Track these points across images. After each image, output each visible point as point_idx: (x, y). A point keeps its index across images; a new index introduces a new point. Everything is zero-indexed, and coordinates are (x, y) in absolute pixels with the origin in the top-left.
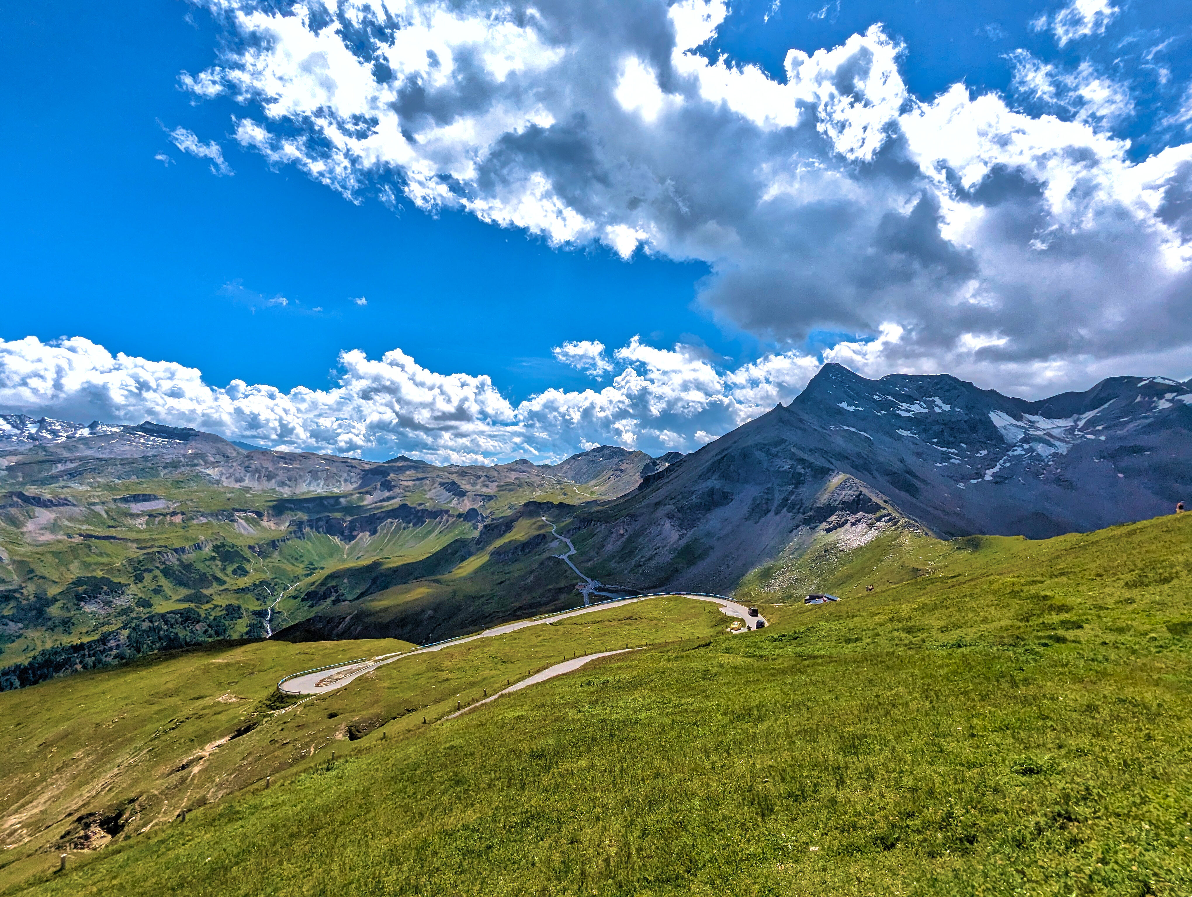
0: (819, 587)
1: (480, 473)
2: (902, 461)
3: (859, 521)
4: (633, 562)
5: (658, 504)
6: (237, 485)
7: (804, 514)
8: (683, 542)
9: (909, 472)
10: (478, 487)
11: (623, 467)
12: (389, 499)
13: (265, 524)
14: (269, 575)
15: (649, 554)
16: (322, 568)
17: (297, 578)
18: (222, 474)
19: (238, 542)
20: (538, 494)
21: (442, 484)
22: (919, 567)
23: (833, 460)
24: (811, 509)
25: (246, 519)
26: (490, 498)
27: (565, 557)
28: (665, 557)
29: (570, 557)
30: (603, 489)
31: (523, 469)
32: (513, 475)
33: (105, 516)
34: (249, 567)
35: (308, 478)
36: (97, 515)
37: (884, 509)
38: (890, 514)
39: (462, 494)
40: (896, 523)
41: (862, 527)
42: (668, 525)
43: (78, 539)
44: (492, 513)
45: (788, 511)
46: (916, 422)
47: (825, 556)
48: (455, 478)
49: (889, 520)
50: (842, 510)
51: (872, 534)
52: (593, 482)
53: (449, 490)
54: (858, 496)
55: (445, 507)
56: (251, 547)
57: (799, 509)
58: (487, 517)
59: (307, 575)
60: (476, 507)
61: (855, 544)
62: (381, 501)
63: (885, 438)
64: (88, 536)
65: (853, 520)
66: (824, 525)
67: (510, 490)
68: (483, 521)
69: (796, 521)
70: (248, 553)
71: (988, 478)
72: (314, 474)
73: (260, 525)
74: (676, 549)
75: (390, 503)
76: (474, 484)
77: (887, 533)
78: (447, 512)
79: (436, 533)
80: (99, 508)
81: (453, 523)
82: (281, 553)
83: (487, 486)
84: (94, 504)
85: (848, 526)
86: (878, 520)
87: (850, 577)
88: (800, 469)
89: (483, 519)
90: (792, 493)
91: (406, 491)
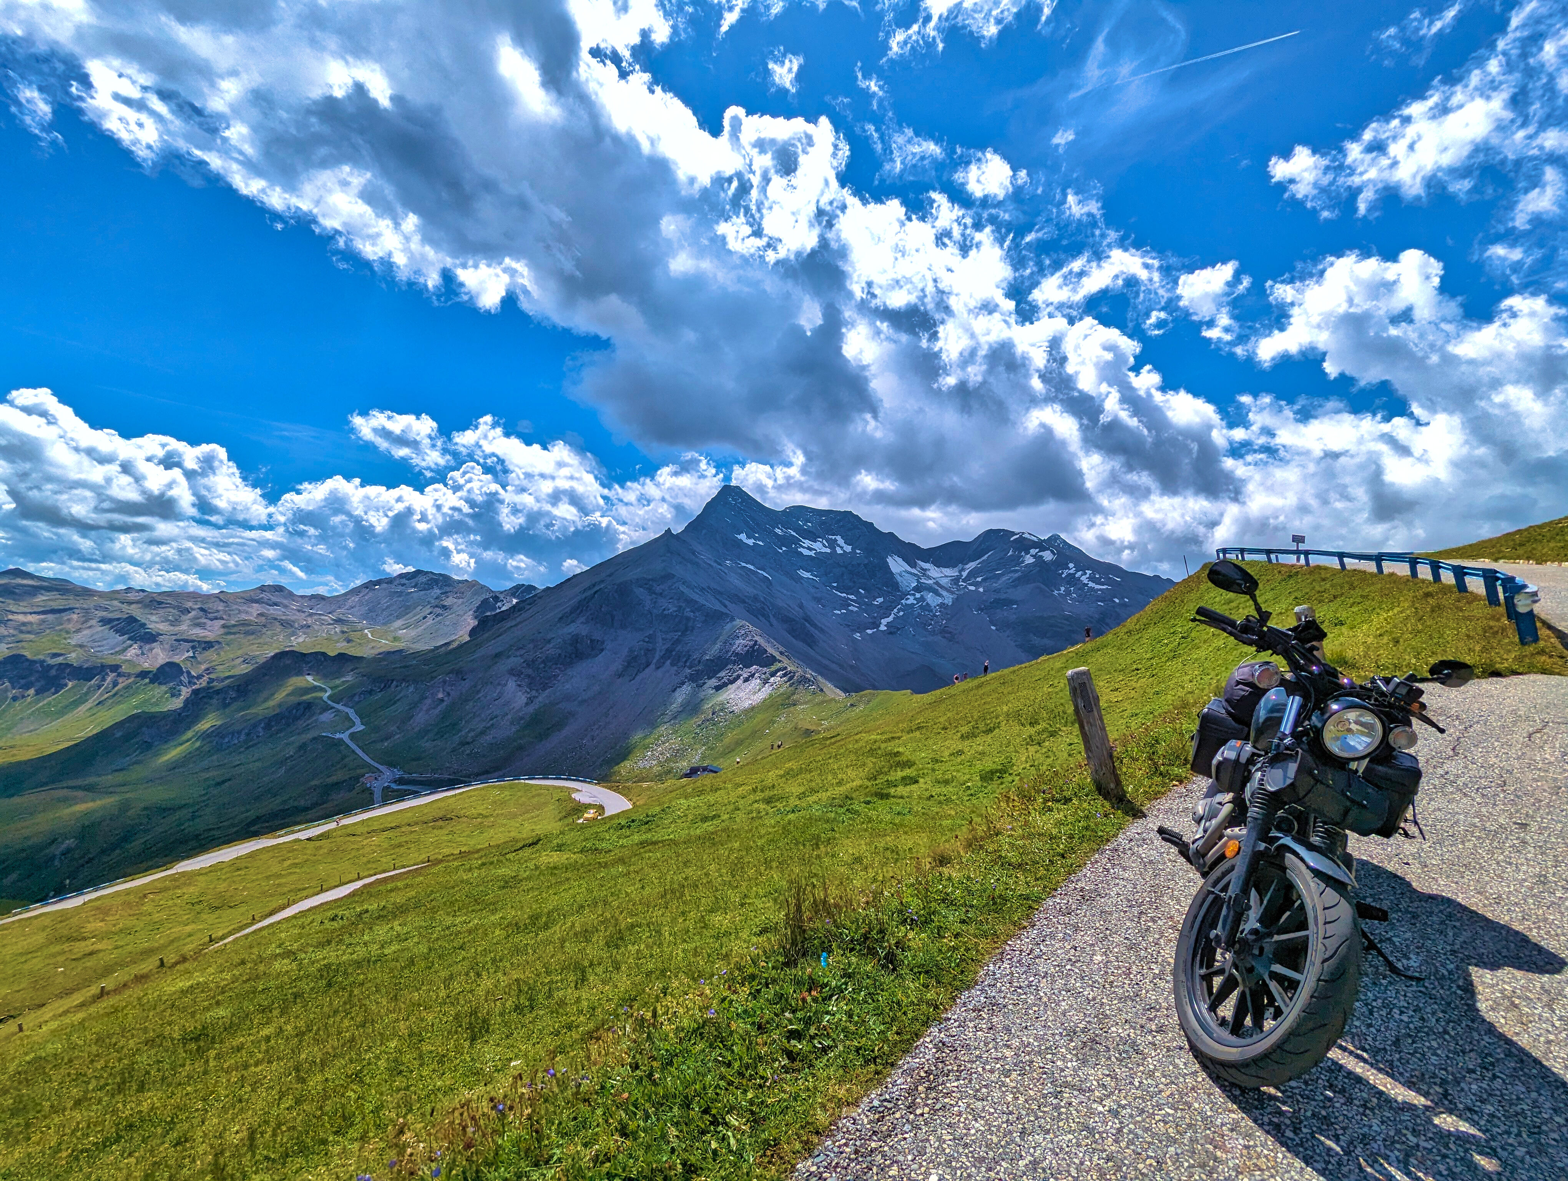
0: (703, 758)
1: (189, 604)
2: (801, 606)
3: (753, 676)
4: (456, 739)
5: (498, 656)
7: (690, 668)
8: (531, 709)
9: (807, 619)
10: (184, 627)
11: (448, 602)
15: (481, 726)
20: (301, 640)
21: (104, 621)
22: (812, 728)
23: (727, 603)
24: (699, 662)
26: (208, 645)
27: (345, 736)
28: (505, 730)
29: (352, 736)
30: (413, 633)
31: (274, 599)
32: (255, 609)
37: (780, 661)
38: (786, 668)
39: (148, 639)
40: (791, 678)
41: (755, 682)
42: (511, 684)
44: (209, 670)
45: (672, 665)
46: (816, 562)
47: (712, 719)
48: (136, 611)
49: (785, 675)
50: (734, 663)
51: (767, 690)
52: (399, 623)
53: (121, 632)
54: (752, 647)
55: (111, 661)
57: (685, 662)
58: (199, 677)
60: (177, 659)
61: (747, 704)
63: (785, 579)
65: (745, 675)
66: (713, 682)
67: (247, 633)
68: (191, 684)
69: (681, 677)
71: (883, 628)
74: (522, 718)
76: (175, 622)
77: (782, 690)
78: (115, 668)
79: (88, 705)
81: (127, 687)
83: (202, 626)
85: (740, 682)
86: (773, 674)
87: (739, 743)
89: (192, 679)
90: (678, 641)
91: (22, 632)
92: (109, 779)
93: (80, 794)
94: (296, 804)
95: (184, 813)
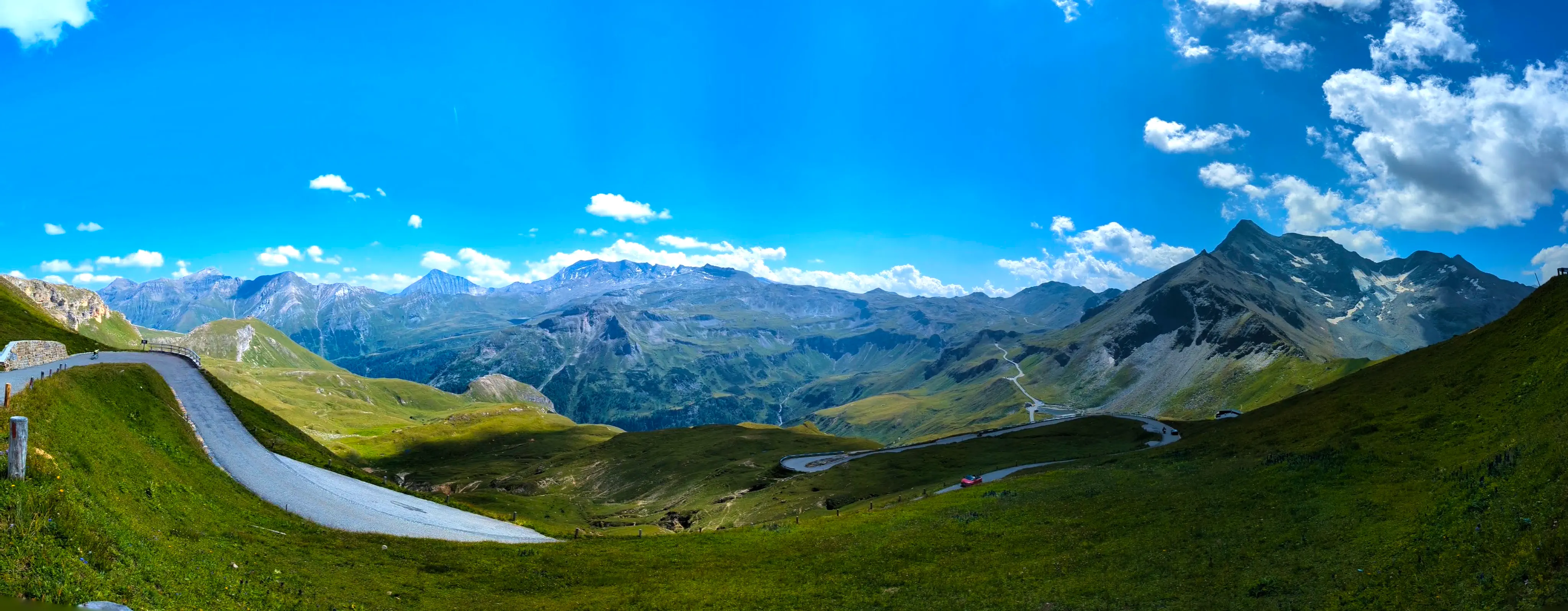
0: (1228, 404)
1: (942, 304)
2: (1294, 301)
3: (1261, 349)
4: (1074, 385)
5: (1097, 334)
6: (759, 310)
7: (1219, 343)
8: (1118, 368)
9: (1298, 311)
10: (940, 316)
11: (1069, 300)
12: (867, 324)
13: (778, 340)
14: (780, 380)
15: (1088, 378)
16: (817, 378)
17: (799, 384)
18: (750, 301)
19: (760, 353)
20: (992, 323)
21: (910, 313)
22: (1301, 384)
23: (1244, 300)
24: (1225, 341)
25: (766, 336)
26: (951, 326)
27: (1014, 379)
28: (1103, 381)
30: (1049, 320)
31: (980, 300)
32: (971, 306)
33: (686, 328)
34: (768, 372)
35: (807, 305)
36: (682, 328)
37: (1280, 339)
38: (1283, 344)
39: (926, 322)
40: (1287, 350)
41: (1262, 355)
42: (1105, 352)
43: (673, 343)
44: (951, 339)
45: (1208, 341)
46: (1304, 272)
47: (1235, 378)
48: (921, 308)
49: (1283, 348)
50: (1249, 341)
51: (1271, 358)
52: (1041, 314)
53: (916, 319)
54: (1261, 329)
55: (913, 333)
56: (769, 357)
57: (1216, 340)
58: (947, 343)
59: (806, 382)
60: (939, 333)
61: (1257, 368)
62: (861, 326)
63: (1282, 283)
64: (677, 341)
65: (1256, 349)
66: (1235, 353)
67: (968, 319)
68: (944, 346)
69: (1214, 349)
70: (767, 362)
71: (1349, 315)
72: (812, 303)
73: (774, 341)
74: (1112, 374)
75: (868, 327)
76: (937, 314)
77: (1281, 359)
78: (914, 337)
79: (904, 355)
80: (683, 323)
81: (919, 346)
82: (789, 364)
83: (947, 315)
84: (680, 320)
85: (1252, 353)
86: (1275, 348)
87: (1253, 394)
88: (1218, 306)
89: (944, 345)
90: (1210, 326)
91: (881, 318)
92: (912, 392)
93: (903, 397)
94: (991, 415)
95: (943, 413)
